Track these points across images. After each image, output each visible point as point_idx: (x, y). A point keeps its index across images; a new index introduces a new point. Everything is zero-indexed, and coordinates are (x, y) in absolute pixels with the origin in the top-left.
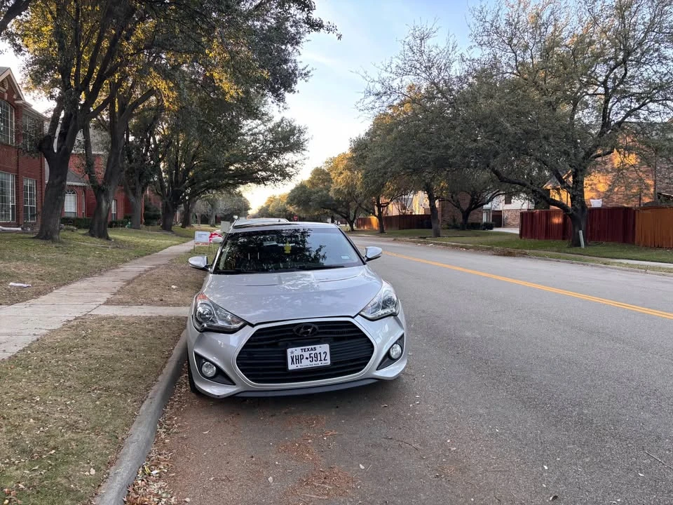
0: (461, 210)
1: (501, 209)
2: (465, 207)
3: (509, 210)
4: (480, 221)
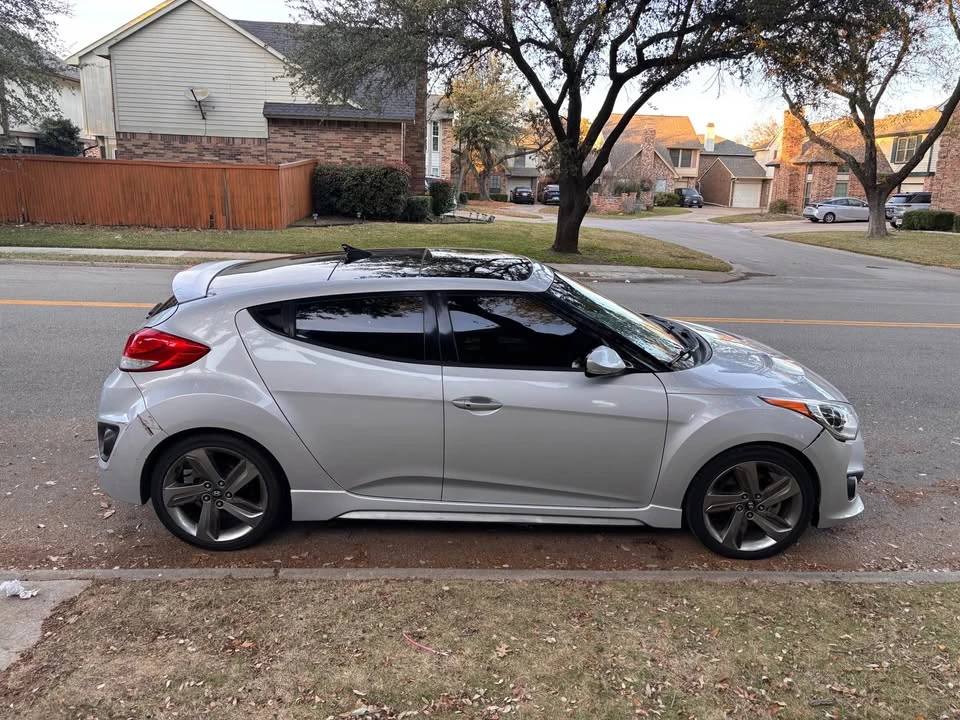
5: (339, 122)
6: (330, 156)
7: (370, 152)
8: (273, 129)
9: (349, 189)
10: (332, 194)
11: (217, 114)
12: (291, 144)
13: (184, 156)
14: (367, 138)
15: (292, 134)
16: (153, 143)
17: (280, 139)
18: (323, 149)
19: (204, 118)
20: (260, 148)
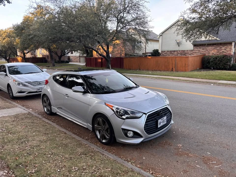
0: (58, 56)
1: (69, 56)
2: (59, 55)
3: (72, 56)
4: (64, 60)
5: (213, 44)
6: (209, 53)
7: (221, 51)
8: (195, 47)
9: (212, 62)
10: (207, 63)
11: (182, 45)
12: (199, 51)
13: (174, 55)
14: (221, 48)
15: (199, 48)
16: (168, 53)
17: (196, 49)
18: (207, 51)
19: (179, 46)
20: (191, 52)
